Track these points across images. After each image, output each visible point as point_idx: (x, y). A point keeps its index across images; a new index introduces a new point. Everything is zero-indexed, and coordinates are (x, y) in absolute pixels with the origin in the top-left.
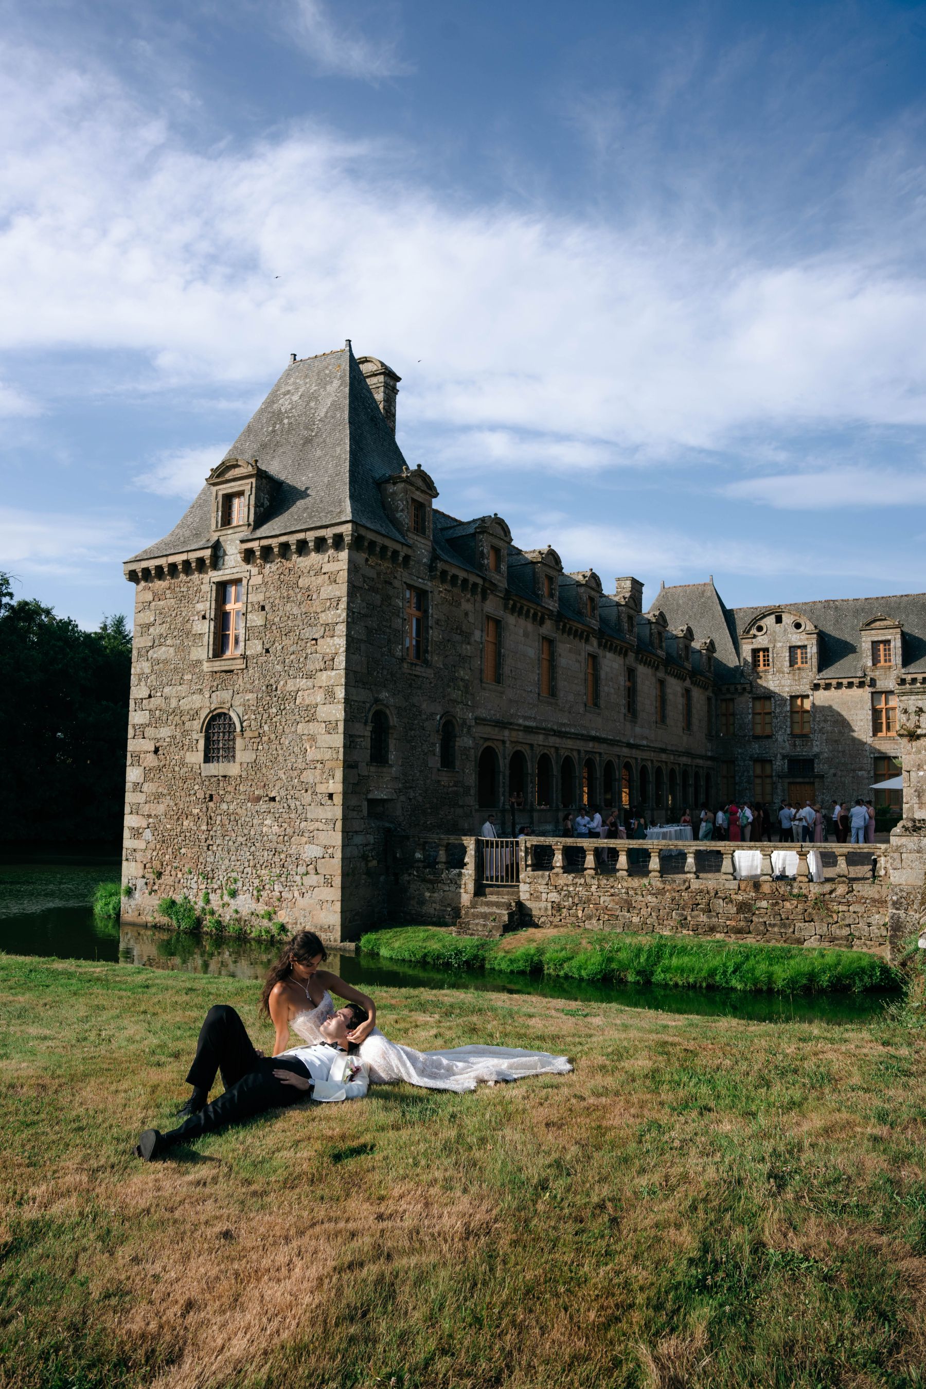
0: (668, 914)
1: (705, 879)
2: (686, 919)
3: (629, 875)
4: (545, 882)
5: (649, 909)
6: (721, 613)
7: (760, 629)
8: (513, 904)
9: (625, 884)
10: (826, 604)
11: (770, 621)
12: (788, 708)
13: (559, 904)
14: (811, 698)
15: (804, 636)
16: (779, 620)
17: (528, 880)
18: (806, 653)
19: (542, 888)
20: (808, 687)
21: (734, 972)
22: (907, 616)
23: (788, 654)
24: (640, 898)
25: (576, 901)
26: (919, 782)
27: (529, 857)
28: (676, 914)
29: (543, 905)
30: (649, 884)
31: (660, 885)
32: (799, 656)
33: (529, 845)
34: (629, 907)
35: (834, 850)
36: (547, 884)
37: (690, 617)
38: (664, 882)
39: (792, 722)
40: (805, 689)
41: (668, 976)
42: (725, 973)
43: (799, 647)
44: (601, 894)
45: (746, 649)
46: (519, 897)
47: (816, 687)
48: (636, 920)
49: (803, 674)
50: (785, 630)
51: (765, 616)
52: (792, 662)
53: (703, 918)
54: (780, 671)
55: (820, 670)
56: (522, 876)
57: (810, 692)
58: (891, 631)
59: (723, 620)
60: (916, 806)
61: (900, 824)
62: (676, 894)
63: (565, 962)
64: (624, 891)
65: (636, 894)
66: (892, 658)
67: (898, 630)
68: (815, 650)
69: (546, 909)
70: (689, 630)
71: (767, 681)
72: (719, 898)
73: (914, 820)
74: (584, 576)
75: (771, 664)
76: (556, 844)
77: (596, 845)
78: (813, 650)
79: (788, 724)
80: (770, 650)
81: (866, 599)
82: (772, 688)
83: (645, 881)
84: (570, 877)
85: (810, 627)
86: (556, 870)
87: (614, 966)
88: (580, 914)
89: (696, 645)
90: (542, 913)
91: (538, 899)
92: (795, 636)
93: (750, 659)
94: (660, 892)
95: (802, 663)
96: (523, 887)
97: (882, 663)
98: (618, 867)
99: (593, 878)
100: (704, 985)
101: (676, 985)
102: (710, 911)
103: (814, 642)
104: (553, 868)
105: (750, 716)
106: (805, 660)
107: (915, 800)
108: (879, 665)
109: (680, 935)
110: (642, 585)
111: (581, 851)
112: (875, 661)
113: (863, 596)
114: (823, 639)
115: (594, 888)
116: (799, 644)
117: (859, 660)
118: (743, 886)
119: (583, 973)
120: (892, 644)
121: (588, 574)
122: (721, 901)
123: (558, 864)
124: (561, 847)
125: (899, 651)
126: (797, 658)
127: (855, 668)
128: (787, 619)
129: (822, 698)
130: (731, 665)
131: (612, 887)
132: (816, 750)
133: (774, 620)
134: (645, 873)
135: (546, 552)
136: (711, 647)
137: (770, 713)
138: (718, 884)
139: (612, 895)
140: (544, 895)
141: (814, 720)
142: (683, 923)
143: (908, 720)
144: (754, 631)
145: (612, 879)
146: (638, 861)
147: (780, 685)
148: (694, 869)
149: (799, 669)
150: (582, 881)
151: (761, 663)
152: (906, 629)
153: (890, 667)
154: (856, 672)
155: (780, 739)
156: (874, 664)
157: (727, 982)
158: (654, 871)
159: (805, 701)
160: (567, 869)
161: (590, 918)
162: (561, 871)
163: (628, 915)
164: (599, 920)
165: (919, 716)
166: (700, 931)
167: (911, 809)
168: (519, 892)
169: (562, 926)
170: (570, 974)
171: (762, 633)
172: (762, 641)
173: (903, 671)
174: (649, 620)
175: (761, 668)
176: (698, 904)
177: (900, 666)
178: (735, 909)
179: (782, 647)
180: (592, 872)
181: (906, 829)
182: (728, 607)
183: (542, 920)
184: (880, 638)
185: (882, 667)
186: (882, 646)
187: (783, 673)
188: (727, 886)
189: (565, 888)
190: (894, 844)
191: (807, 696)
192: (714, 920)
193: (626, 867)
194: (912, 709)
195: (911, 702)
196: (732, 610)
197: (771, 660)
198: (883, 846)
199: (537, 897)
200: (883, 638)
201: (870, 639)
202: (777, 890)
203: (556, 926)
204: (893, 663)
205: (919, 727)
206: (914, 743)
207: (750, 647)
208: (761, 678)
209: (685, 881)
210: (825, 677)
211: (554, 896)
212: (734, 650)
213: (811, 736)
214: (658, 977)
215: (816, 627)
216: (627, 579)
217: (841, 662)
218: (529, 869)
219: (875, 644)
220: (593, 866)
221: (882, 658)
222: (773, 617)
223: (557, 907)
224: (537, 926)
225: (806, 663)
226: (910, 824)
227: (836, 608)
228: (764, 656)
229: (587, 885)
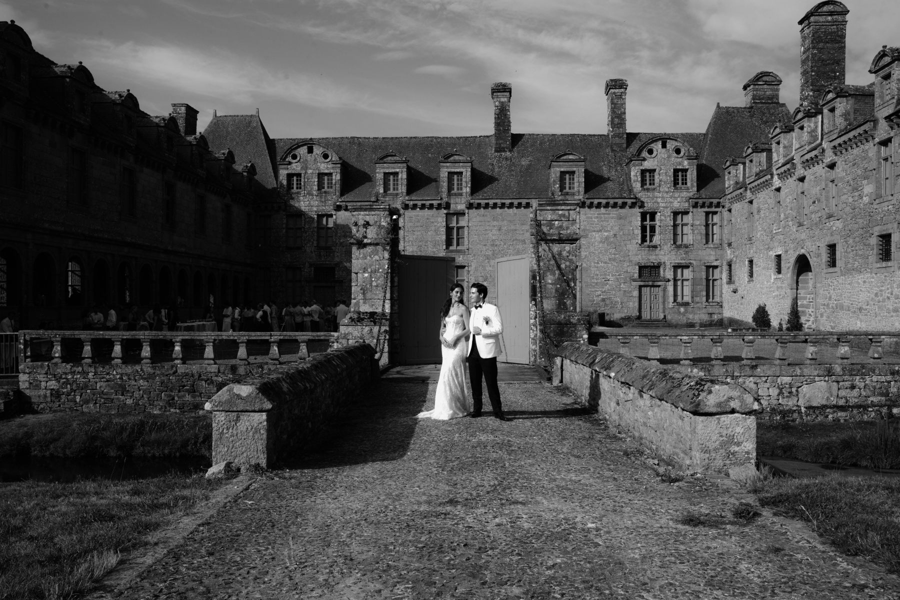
0: (158, 395)
1: (191, 364)
2: (173, 399)
3: (123, 363)
4: (44, 372)
5: (141, 392)
6: (264, 141)
7: (294, 157)
8: (11, 393)
9: (119, 371)
10: (352, 140)
11: (303, 151)
12: (316, 225)
13: (58, 391)
14: (334, 217)
15: (330, 166)
16: (310, 151)
17: (27, 371)
18: (332, 180)
19: (41, 377)
20: (332, 207)
21: (203, 442)
22: (414, 154)
23: (316, 180)
24: (133, 383)
25: (74, 387)
26: (364, 282)
27: (29, 349)
28: (165, 394)
29: (42, 393)
30: (142, 370)
31: (150, 370)
32: (326, 182)
33: (28, 338)
34: (123, 390)
35: (298, 338)
36: (46, 374)
37: (237, 143)
38: (154, 368)
39: (319, 237)
40: (329, 209)
41: (147, 449)
42: (196, 443)
43: (326, 174)
44: (98, 380)
45: (283, 173)
46: (19, 387)
47: (338, 208)
48: (129, 402)
49: (329, 198)
50: (315, 159)
51: (299, 147)
52: (320, 186)
53: (188, 398)
54: (310, 194)
55: (342, 194)
56: (21, 367)
57: (334, 212)
58: (399, 165)
59: (266, 148)
60: (361, 301)
61: (348, 316)
62: (164, 378)
63: (51, 443)
64: (118, 376)
65: (130, 379)
66: (400, 187)
67: (405, 165)
68: (338, 177)
69: (45, 396)
70: (231, 154)
71: (299, 202)
72: (202, 380)
73: (359, 313)
74: (120, 96)
75: (303, 188)
76: (55, 336)
77: (92, 337)
78: (337, 177)
79: (315, 237)
80: (303, 175)
81: (383, 138)
82: (303, 208)
83: (138, 368)
84: (69, 366)
85: (335, 158)
86: (55, 360)
87: (98, 443)
88: (78, 399)
89: (239, 167)
90: (42, 400)
91: (38, 387)
92: (323, 165)
93: (285, 182)
94: (150, 377)
95: (328, 187)
96: (23, 377)
97: (391, 191)
98: (113, 355)
99: (90, 366)
100: (178, 454)
101: (154, 456)
102: (195, 392)
103: (339, 170)
104: (53, 358)
105: (284, 231)
106: (330, 185)
107: (361, 296)
108: (389, 192)
109: (168, 413)
110: (198, 112)
111: (80, 344)
112: (386, 189)
113: (381, 136)
114: (347, 169)
115: (91, 375)
116: (326, 171)
117: (374, 186)
118: (222, 369)
119: (68, 452)
120: (400, 176)
121: (125, 94)
122: (204, 382)
123: (57, 355)
124: (59, 339)
125: (405, 182)
126: (324, 184)
127: (370, 193)
128: (318, 150)
129: (342, 217)
130: (270, 187)
131: (108, 374)
132: (337, 260)
133: (307, 150)
134: (138, 360)
135: (75, 67)
136: (252, 170)
137: (300, 229)
138: (201, 368)
139: (107, 381)
140: (43, 384)
141: (336, 236)
142: (171, 403)
143: (358, 231)
144: (289, 159)
145: (107, 367)
146: (131, 351)
147: (310, 205)
148: (181, 356)
149: (325, 192)
150: (80, 369)
151: (295, 186)
152: (411, 164)
153: (397, 194)
154: (370, 197)
155: (308, 250)
156: (385, 191)
157: (197, 451)
158: (117, 358)
159: (330, 219)
160: (65, 359)
161: (87, 402)
162: (60, 361)
163: (122, 398)
164: (96, 403)
165: (366, 228)
166: (186, 409)
167: (357, 304)
168: (19, 381)
169: (61, 411)
170: (56, 454)
171: (296, 161)
172: (296, 167)
173: (407, 198)
174: (191, 142)
175: (295, 190)
176: (184, 386)
177: (405, 194)
178: (215, 389)
179: (312, 173)
180: (89, 361)
181: (352, 319)
182: (271, 137)
183: (42, 406)
184: (391, 171)
185: (391, 194)
186: (391, 177)
187: (312, 195)
188: (209, 369)
189: (64, 376)
190: (343, 332)
191: (331, 216)
192: (198, 399)
193: (120, 356)
194: (361, 222)
195: (360, 217)
196: (274, 140)
197: (302, 184)
198: (336, 334)
199: (37, 386)
200: (393, 171)
201: (382, 171)
202: (251, 372)
203: (55, 411)
204: (400, 191)
205: (365, 237)
206: (362, 251)
207: (286, 172)
208: (293, 199)
209: (172, 367)
210: (348, 200)
211: (53, 384)
212: (273, 174)
213: (333, 248)
214: (138, 450)
215: (340, 158)
216: (182, 105)
217: (360, 188)
218: (28, 360)
219: (386, 175)
220: (91, 356)
221: (391, 187)
222: (306, 147)
223: (56, 394)
224: (35, 412)
225: (331, 187)
226: (356, 316)
227: (360, 143)
228: (297, 180)
229: (84, 373)
